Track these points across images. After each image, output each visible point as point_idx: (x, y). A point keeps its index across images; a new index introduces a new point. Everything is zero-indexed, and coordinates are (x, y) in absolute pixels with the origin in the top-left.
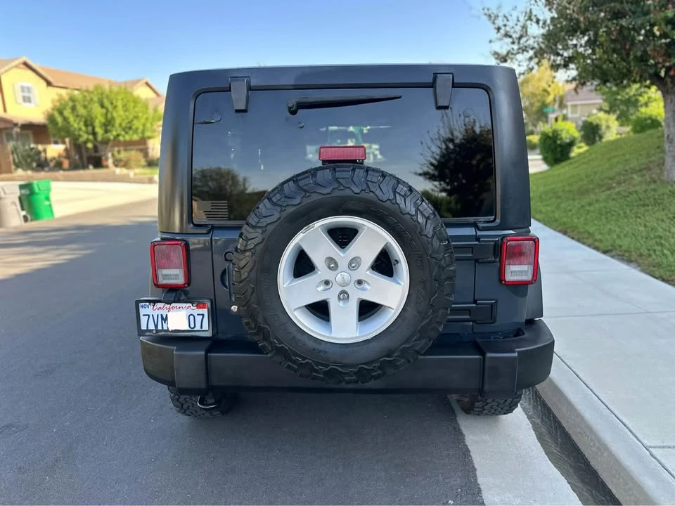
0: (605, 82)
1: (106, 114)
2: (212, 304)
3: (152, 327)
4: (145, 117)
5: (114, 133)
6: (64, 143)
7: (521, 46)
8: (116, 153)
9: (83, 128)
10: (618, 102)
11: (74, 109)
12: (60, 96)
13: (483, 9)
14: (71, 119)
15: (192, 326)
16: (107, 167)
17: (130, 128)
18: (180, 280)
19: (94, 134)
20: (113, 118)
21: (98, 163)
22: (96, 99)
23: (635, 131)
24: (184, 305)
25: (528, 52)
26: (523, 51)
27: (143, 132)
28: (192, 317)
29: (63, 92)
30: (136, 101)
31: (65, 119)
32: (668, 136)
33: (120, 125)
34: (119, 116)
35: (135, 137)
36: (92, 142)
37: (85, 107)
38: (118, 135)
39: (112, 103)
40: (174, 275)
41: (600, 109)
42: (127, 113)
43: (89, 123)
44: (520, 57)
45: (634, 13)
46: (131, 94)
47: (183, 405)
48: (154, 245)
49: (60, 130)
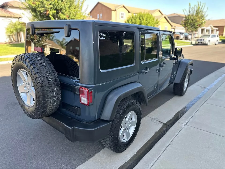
1: (140, 22)
11: (132, 20)
22: (138, 17)
29: (131, 14)
34: (144, 22)
39: (143, 18)
42: (147, 21)
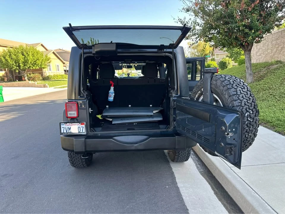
0: (224, 47)
1: (25, 58)
2: (86, 123)
3: (65, 131)
4: (42, 59)
5: (28, 66)
6: (5, 70)
7: (193, 33)
8: (28, 75)
9: (14, 64)
10: (233, 53)
11: (10, 56)
12: (4, 50)
13: (179, 19)
14: (9, 60)
15: (79, 131)
16: (25, 80)
17: (35, 64)
18: (76, 115)
19: (19, 66)
20: (28, 60)
21: (20, 79)
22: (20, 51)
23: (239, 65)
24: (76, 124)
25: (196, 35)
26: (194, 35)
27: (41, 65)
28: (79, 128)
29: (5, 48)
30: (38, 53)
31: (6, 60)
32: (247, 67)
33: (31, 62)
34: (30, 58)
35: (38, 68)
36: (18, 70)
37: (15, 55)
38: (30, 67)
39: (27, 53)
40: (73, 113)
41: (227, 56)
42: (34, 58)
43: (17, 62)
44: (193, 37)
45: (232, 22)
46: (36, 49)
47: (73, 162)
48: (66, 103)
49: (4, 65)
